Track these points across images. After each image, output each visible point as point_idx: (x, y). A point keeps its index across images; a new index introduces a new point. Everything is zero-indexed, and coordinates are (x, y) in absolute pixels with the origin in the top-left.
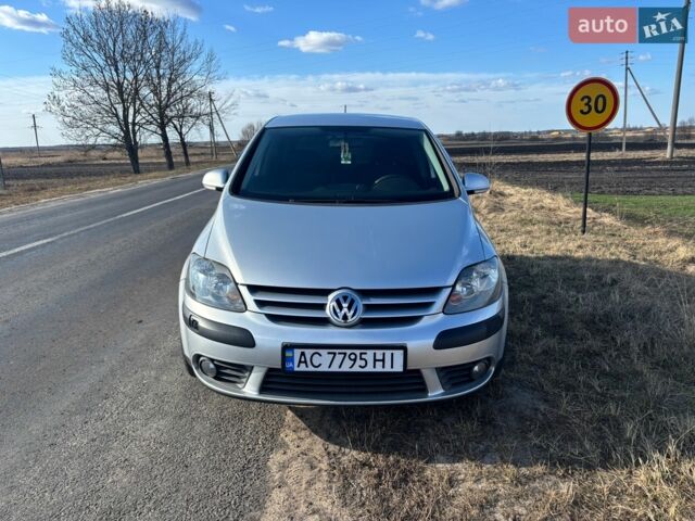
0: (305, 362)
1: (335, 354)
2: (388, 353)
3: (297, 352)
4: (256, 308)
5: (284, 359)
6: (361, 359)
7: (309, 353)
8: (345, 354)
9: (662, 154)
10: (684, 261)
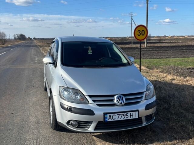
0: (111, 118)
1: (119, 115)
2: (134, 113)
3: (108, 115)
4: (93, 102)
5: (104, 118)
6: (127, 115)
7: (112, 115)
8: (122, 114)
9: (143, 46)
10: (171, 80)
